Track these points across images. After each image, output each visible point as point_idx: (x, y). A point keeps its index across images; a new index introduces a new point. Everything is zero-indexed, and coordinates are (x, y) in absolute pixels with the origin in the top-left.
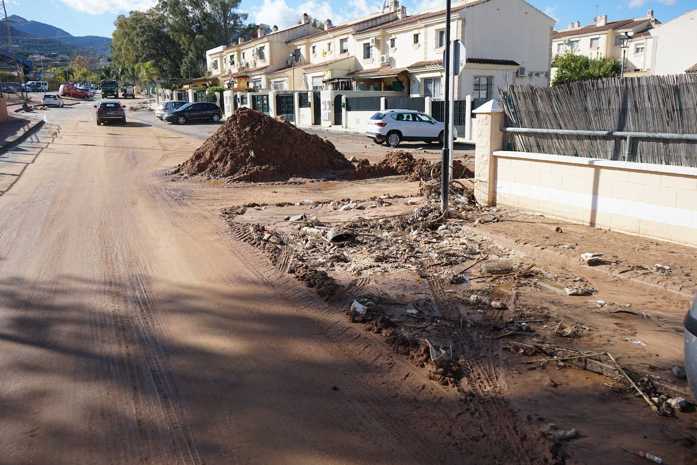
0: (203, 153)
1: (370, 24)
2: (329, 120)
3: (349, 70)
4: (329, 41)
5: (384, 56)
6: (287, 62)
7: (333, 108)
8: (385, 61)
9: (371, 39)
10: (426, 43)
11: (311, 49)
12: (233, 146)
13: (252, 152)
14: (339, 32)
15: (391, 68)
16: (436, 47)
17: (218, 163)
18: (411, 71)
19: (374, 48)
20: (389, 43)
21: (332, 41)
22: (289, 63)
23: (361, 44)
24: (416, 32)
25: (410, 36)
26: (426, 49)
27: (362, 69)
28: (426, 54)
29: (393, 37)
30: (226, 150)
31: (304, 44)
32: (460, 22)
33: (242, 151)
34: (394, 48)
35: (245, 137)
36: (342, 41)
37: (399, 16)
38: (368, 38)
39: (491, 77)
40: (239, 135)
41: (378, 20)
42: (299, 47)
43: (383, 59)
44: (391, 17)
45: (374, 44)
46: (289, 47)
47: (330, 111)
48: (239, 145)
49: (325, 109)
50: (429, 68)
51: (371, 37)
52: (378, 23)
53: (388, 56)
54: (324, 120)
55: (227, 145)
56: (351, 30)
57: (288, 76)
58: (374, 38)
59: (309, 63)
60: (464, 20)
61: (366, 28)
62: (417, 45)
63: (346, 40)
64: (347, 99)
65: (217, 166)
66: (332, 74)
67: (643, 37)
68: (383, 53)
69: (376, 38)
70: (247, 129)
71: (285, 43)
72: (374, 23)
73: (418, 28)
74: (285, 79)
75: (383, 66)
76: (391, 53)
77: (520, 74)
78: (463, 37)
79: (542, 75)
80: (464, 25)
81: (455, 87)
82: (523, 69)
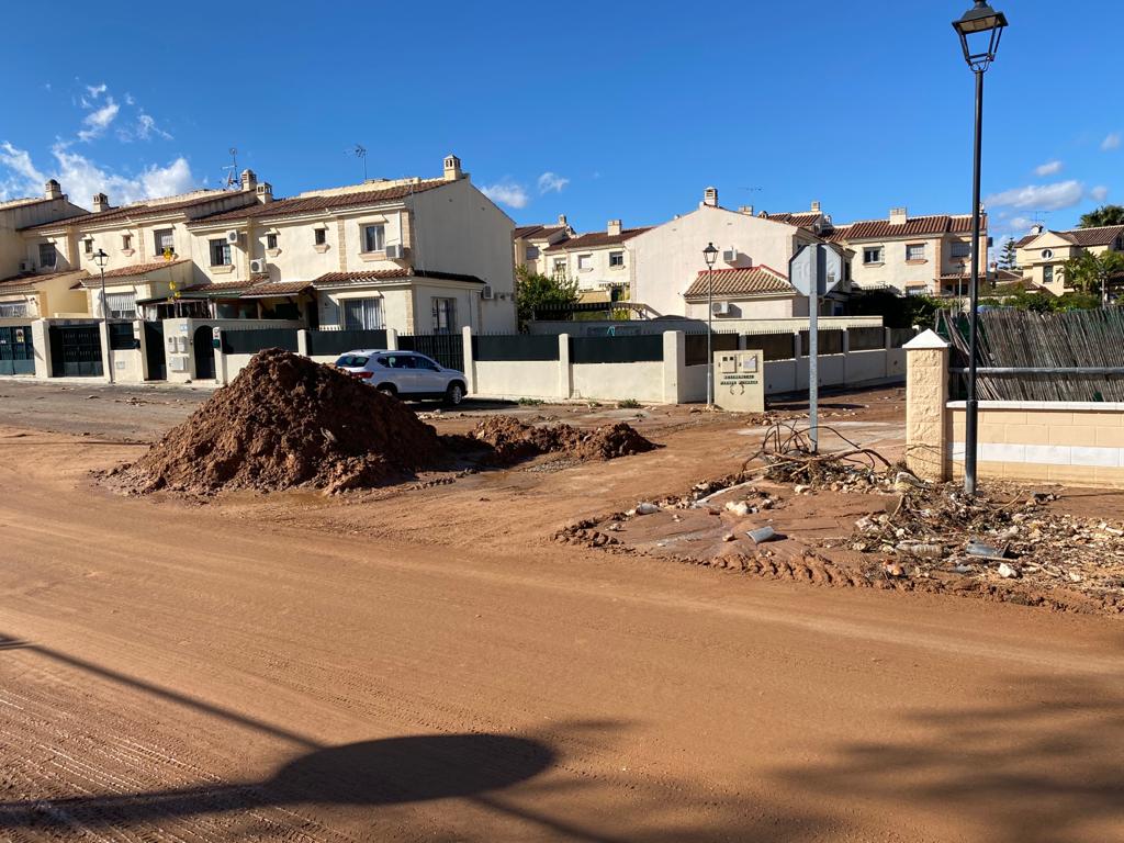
0: (210, 441)
1: (213, 208)
2: (185, 371)
3: (183, 283)
4: (126, 232)
5: (259, 261)
6: (23, 266)
7: (192, 348)
8: (260, 270)
9: (229, 232)
10: (342, 245)
11: (82, 245)
12: (283, 424)
13: (329, 433)
14: (153, 218)
15: (271, 282)
16: (363, 252)
17: (263, 459)
18: (320, 288)
19: (233, 248)
20: (264, 240)
21: (134, 232)
22: (28, 268)
23: (205, 240)
24: (320, 225)
25: (308, 232)
26: (343, 253)
27: (210, 282)
28: (343, 261)
29: (273, 231)
30: (271, 433)
31: (65, 235)
32: (406, 216)
33: (307, 433)
34: (275, 250)
35: (301, 404)
36: (158, 234)
37: (262, 198)
38: (224, 231)
39: (452, 300)
40: (288, 402)
41: (226, 202)
42: (51, 240)
43: (255, 266)
44: (246, 200)
45: (235, 241)
46: (25, 239)
47: (187, 355)
48: (294, 420)
49: (176, 352)
50: (355, 284)
51: (227, 232)
52: (227, 208)
53: (264, 262)
54: (174, 371)
55: (269, 422)
56: (181, 215)
57: (37, 293)
58: (235, 231)
59: (77, 269)
60: (412, 214)
61: (207, 213)
62: (324, 246)
63: (169, 232)
64: (223, 334)
65: (262, 466)
66: (153, 291)
67: (564, 250)
68: (253, 256)
69: (238, 232)
70: (300, 389)
71: (17, 230)
72: (220, 207)
73: (324, 221)
74: (29, 297)
75: (255, 279)
76: (270, 257)
77: (485, 295)
78: (412, 239)
79: (508, 299)
80: (411, 220)
81: (409, 314)
82: (488, 289)
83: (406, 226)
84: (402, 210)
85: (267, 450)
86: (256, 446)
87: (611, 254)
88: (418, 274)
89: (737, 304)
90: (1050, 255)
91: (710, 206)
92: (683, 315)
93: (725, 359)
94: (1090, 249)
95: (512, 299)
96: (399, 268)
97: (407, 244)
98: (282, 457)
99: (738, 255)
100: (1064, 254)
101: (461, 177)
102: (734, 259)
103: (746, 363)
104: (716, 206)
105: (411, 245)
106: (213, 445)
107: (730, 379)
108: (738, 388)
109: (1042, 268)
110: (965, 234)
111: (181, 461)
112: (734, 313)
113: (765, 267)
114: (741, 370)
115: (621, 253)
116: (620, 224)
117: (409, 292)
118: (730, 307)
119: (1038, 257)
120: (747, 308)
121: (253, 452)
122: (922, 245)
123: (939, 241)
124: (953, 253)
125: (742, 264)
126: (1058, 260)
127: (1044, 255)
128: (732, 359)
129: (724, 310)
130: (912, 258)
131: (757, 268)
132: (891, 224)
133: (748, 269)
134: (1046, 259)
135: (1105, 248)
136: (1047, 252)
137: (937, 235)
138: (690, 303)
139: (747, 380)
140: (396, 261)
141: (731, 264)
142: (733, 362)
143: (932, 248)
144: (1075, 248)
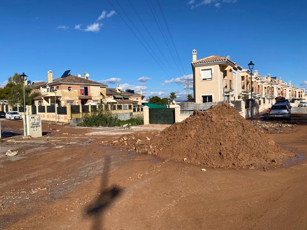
103: (37, 119)
107: (33, 125)
114: (36, 122)
139: (37, 125)
142: (34, 119)
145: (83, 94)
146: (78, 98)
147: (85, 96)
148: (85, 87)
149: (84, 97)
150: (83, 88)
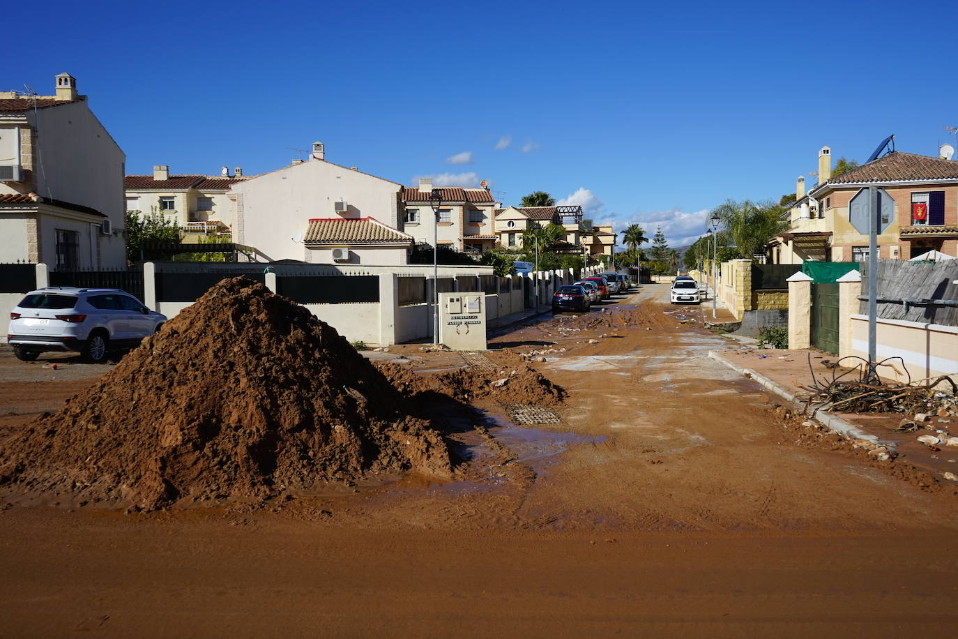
32: (27, 134)
39: (74, 233)
60: (34, 132)
77: (102, 230)
78: (34, 160)
79: (120, 235)
80: (34, 138)
81: (31, 247)
82: (107, 223)
83: (27, 145)
84: (21, 126)
85: (307, 422)
86: (290, 416)
87: (161, 198)
88: (46, 201)
89: (355, 251)
90: (513, 225)
91: (319, 159)
92: (303, 260)
93: (452, 300)
94: (541, 222)
95: (124, 236)
96: (14, 193)
97: (27, 165)
98: (327, 431)
99: (348, 206)
100: (522, 225)
101: (78, 99)
102: (345, 210)
103: (470, 304)
104: (324, 160)
105: (33, 167)
106: (220, 421)
107: (456, 319)
108: (463, 328)
109: (507, 234)
110: (479, 204)
111: (183, 450)
112: (353, 259)
113: (372, 219)
114: (466, 310)
115: (173, 197)
116: (168, 170)
117: (33, 222)
118: (350, 254)
119: (504, 226)
120: (365, 256)
121: (287, 426)
122: (449, 210)
123: (462, 208)
124: (472, 218)
125: (351, 215)
126: (519, 229)
127: (509, 224)
128: (458, 300)
129: (345, 256)
130: (441, 220)
131: (365, 220)
132: (420, 191)
133: (357, 220)
134: (511, 228)
135: (548, 222)
136: (511, 223)
137: (460, 203)
138: (309, 248)
139: (471, 320)
140: (11, 184)
141: (341, 214)
142: (459, 303)
143: (456, 214)
144: (529, 221)
145: (923, 221)
146: (897, 236)
147: (933, 227)
148: (931, 194)
149: (925, 229)
150: (926, 199)
